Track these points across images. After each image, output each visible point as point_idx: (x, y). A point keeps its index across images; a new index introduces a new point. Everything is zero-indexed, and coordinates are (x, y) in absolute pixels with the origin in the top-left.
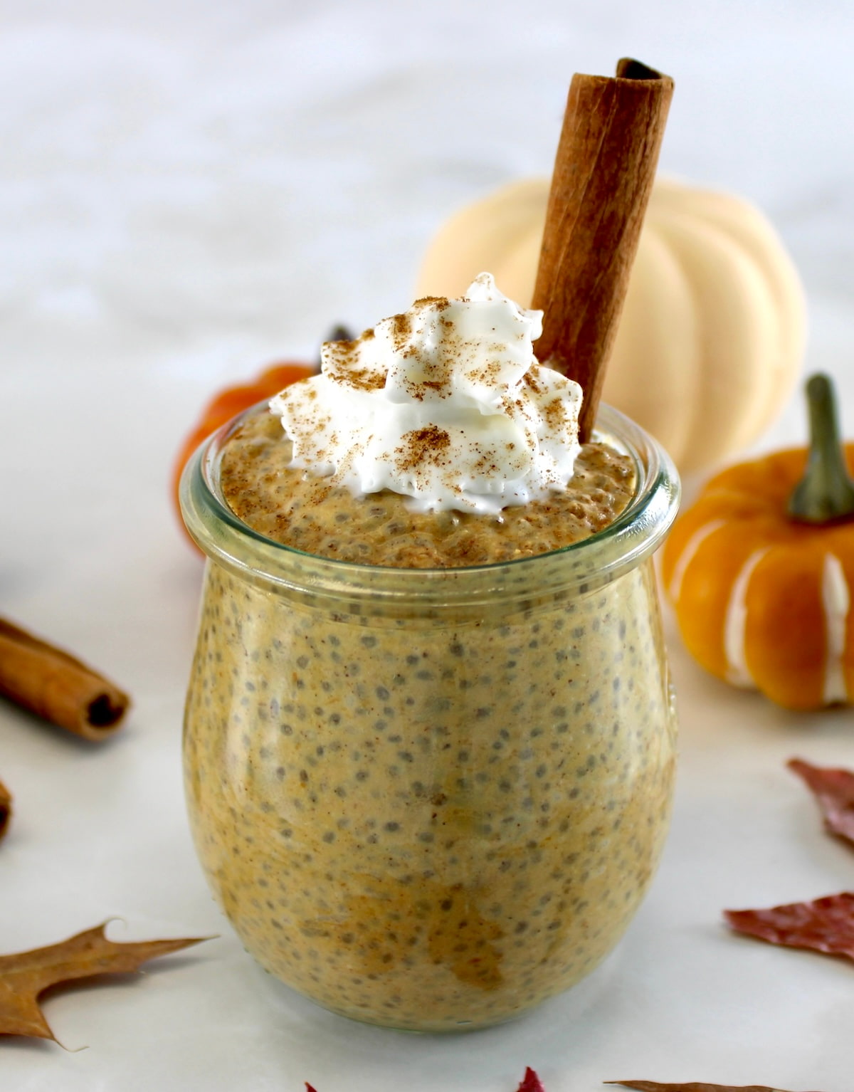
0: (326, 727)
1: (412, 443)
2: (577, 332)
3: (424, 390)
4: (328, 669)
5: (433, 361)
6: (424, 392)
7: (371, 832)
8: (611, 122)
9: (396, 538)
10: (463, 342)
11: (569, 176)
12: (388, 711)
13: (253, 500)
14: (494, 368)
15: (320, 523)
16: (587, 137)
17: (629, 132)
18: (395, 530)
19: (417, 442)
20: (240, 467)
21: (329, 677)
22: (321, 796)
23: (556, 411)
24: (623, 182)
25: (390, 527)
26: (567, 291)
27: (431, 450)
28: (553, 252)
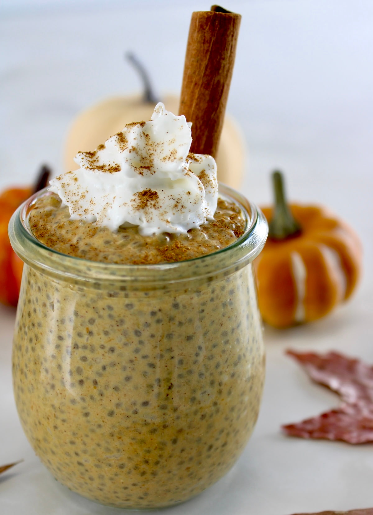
0: (107, 355)
1: (140, 197)
2: (203, 142)
3: (143, 170)
4: (106, 323)
5: (144, 155)
6: (143, 172)
7: (134, 408)
8: (216, 35)
11: (195, 64)
12: (141, 342)
13: (54, 238)
15: (96, 246)
16: (204, 43)
17: (225, 39)
19: (142, 197)
20: (41, 223)
21: (108, 328)
22: (105, 392)
24: (222, 65)
27: (150, 201)
28: (188, 103)
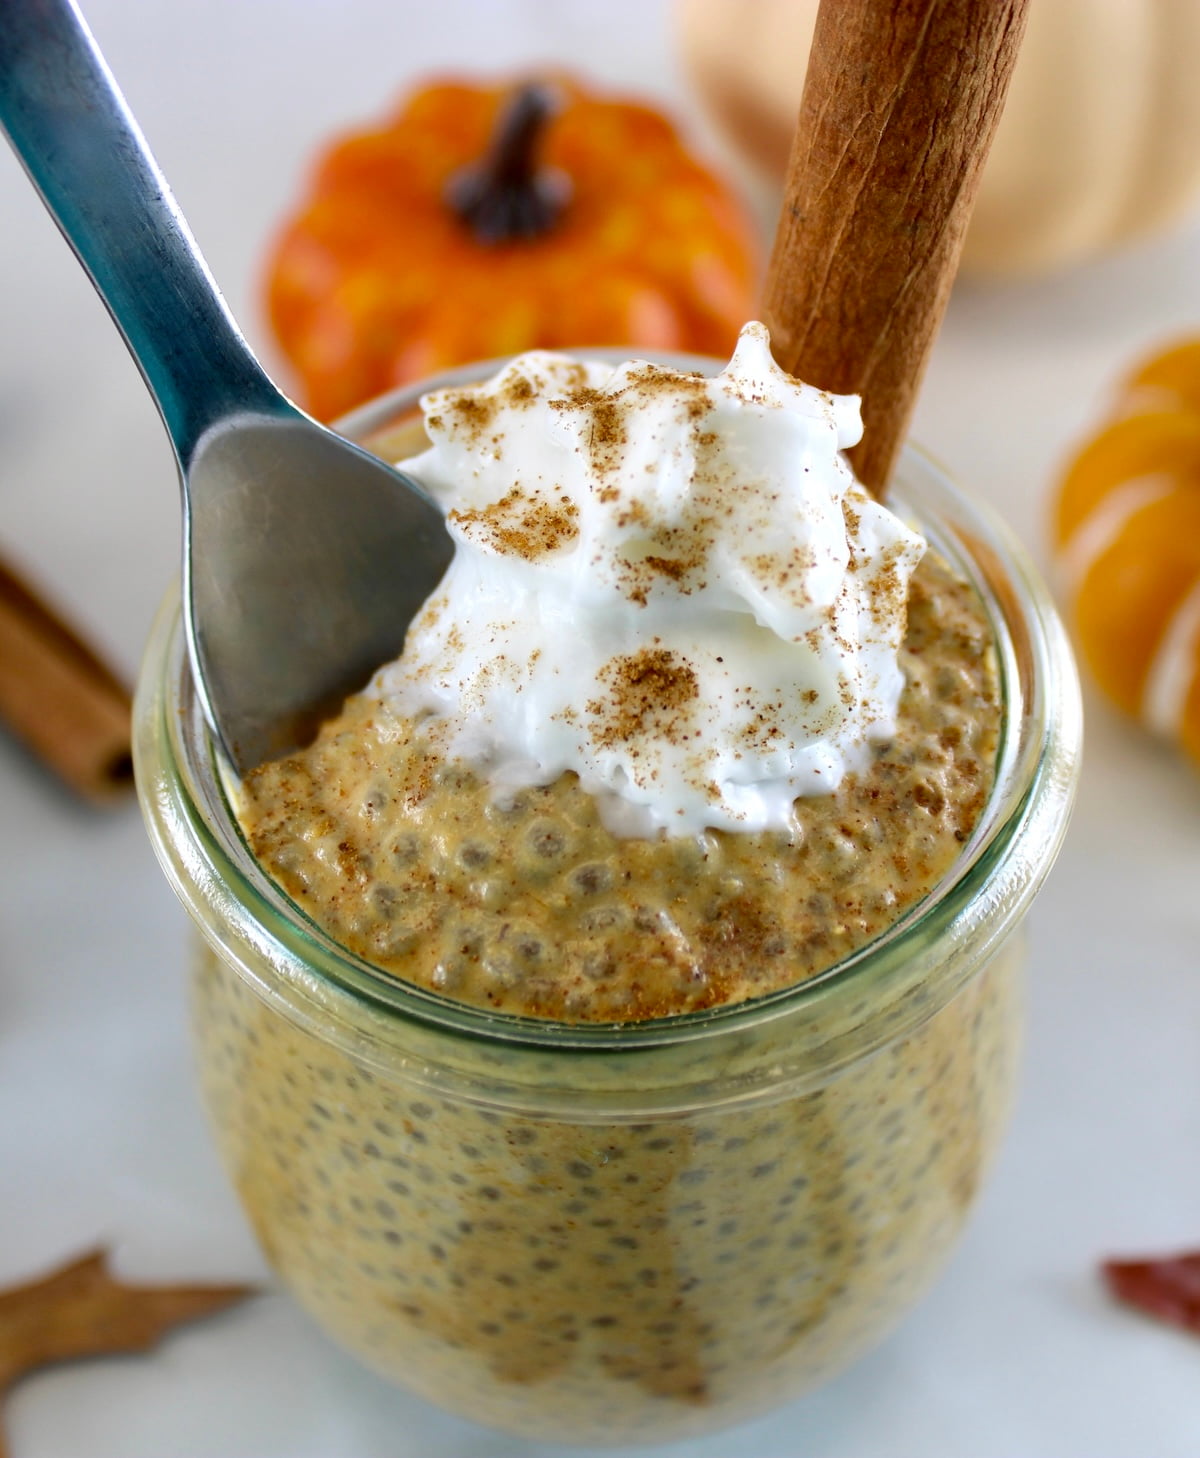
0: (473, 1200)
3: (651, 579)
4: (473, 1128)
5: (674, 519)
6: (648, 585)
11: (852, 84)
12: (589, 1191)
16: (895, 13)
21: (476, 1140)
24: (967, 93)
26: (848, 303)
27: (659, 710)
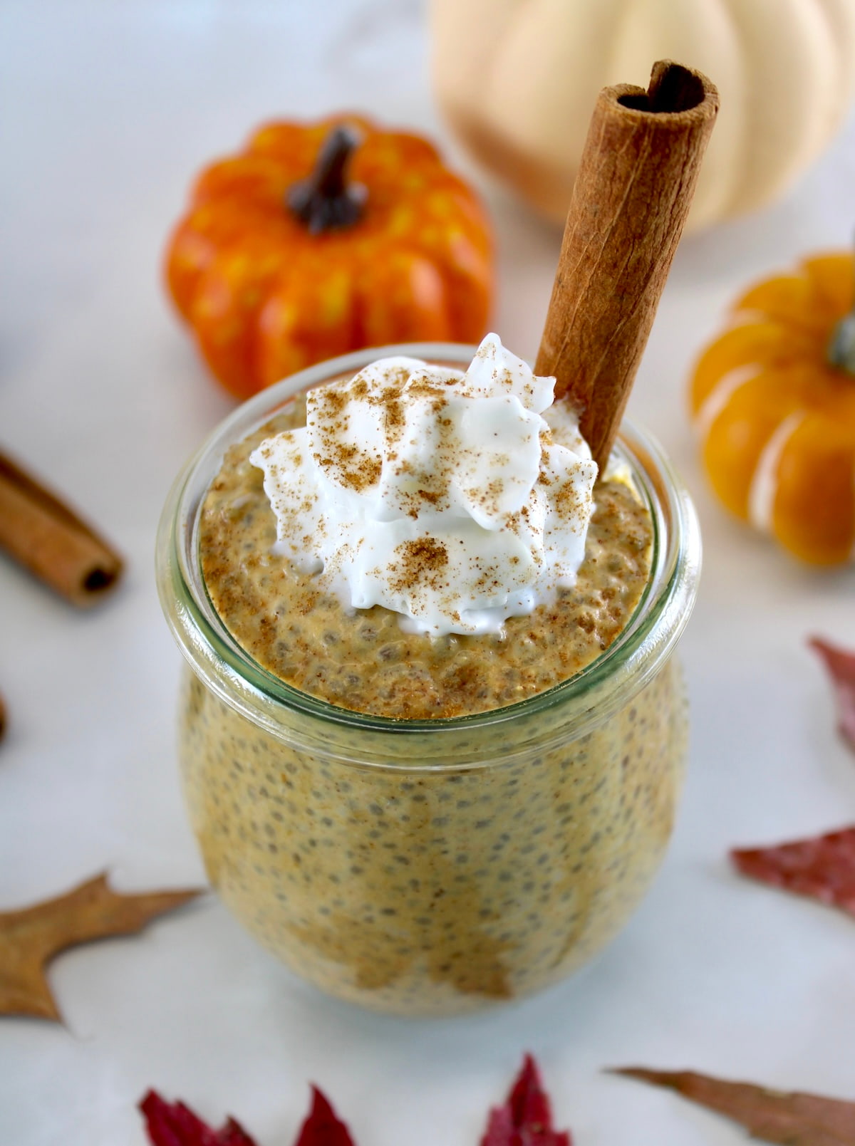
1: (407, 558)
2: (595, 376)
5: (429, 469)
6: (418, 507)
7: (368, 914)
8: (641, 167)
9: (390, 667)
10: (462, 448)
11: (590, 216)
14: (496, 489)
15: (307, 639)
17: (662, 175)
18: (388, 656)
19: (412, 559)
22: (315, 878)
23: (567, 497)
24: (653, 227)
25: (382, 653)
26: (585, 336)
27: (427, 571)
28: (570, 290)
